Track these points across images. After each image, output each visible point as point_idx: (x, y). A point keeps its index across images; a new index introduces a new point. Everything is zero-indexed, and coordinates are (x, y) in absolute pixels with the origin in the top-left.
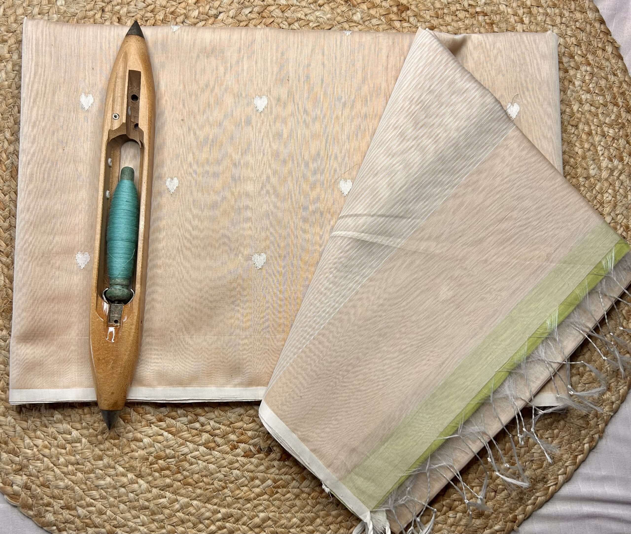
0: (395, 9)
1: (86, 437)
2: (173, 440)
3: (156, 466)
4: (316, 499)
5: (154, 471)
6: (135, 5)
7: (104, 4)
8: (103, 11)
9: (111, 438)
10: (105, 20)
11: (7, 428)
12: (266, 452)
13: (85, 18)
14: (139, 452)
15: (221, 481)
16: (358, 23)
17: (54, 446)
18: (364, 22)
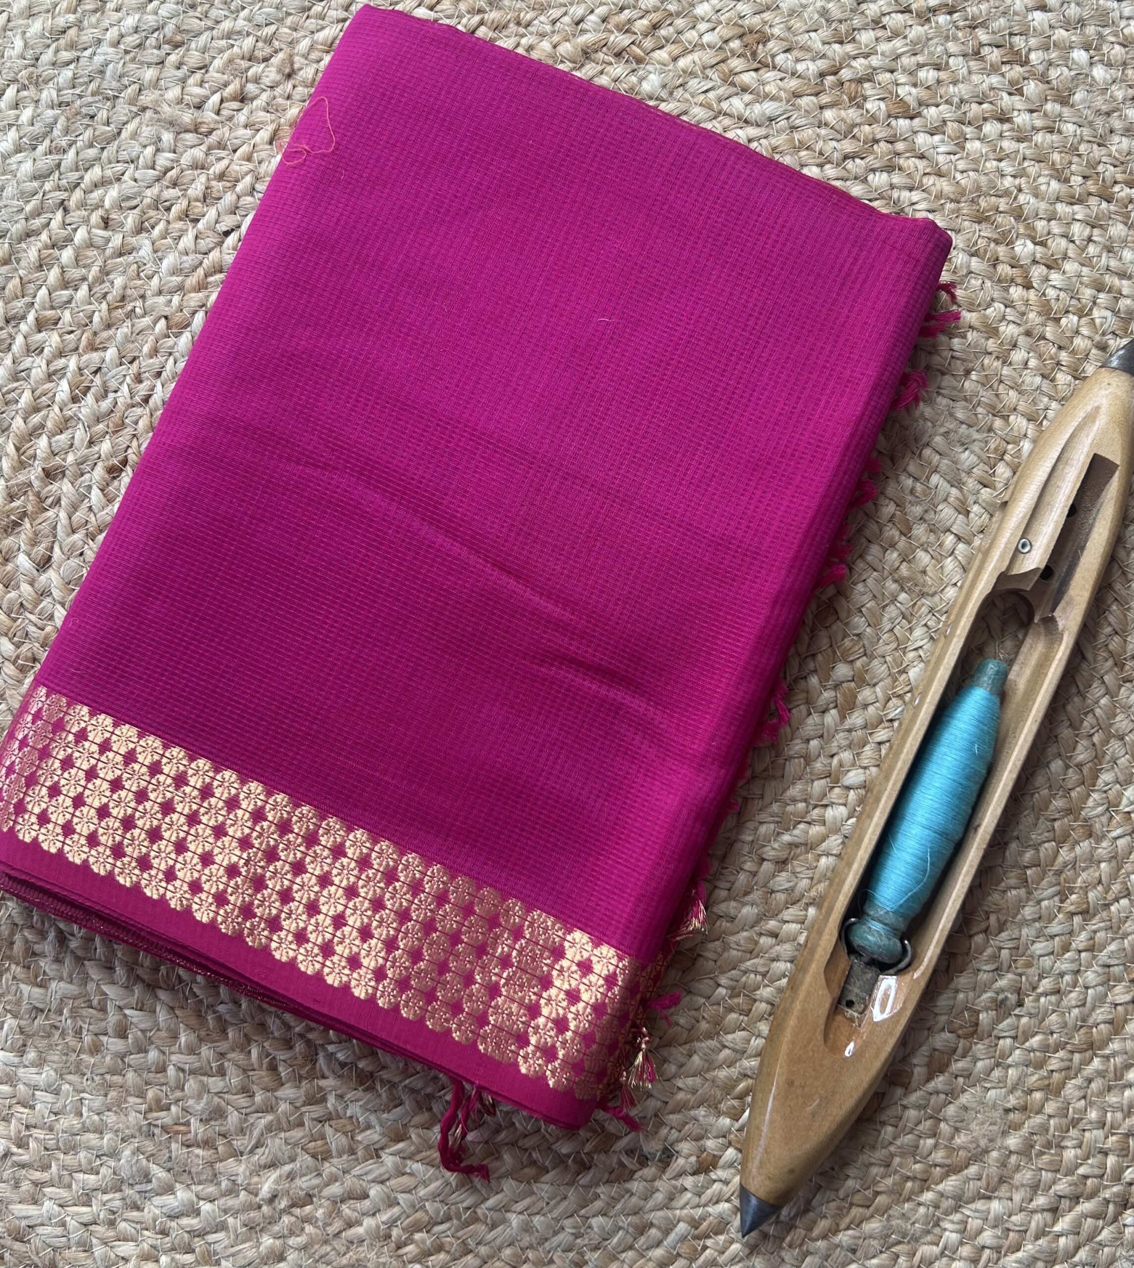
0: (735, 44)
1: (236, 1213)
2: (437, 1179)
3: (410, 1248)
4: (801, 1245)
5: (410, 1262)
6: (135, 180)
7: (64, 195)
8: (66, 211)
9: (293, 1206)
10: (75, 230)
11: (47, 1230)
12: (660, 1160)
13: (28, 235)
14: (365, 1223)
15: (570, 1250)
16: (657, 99)
17: (165, 1252)
18: (671, 93)
